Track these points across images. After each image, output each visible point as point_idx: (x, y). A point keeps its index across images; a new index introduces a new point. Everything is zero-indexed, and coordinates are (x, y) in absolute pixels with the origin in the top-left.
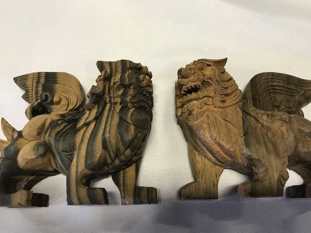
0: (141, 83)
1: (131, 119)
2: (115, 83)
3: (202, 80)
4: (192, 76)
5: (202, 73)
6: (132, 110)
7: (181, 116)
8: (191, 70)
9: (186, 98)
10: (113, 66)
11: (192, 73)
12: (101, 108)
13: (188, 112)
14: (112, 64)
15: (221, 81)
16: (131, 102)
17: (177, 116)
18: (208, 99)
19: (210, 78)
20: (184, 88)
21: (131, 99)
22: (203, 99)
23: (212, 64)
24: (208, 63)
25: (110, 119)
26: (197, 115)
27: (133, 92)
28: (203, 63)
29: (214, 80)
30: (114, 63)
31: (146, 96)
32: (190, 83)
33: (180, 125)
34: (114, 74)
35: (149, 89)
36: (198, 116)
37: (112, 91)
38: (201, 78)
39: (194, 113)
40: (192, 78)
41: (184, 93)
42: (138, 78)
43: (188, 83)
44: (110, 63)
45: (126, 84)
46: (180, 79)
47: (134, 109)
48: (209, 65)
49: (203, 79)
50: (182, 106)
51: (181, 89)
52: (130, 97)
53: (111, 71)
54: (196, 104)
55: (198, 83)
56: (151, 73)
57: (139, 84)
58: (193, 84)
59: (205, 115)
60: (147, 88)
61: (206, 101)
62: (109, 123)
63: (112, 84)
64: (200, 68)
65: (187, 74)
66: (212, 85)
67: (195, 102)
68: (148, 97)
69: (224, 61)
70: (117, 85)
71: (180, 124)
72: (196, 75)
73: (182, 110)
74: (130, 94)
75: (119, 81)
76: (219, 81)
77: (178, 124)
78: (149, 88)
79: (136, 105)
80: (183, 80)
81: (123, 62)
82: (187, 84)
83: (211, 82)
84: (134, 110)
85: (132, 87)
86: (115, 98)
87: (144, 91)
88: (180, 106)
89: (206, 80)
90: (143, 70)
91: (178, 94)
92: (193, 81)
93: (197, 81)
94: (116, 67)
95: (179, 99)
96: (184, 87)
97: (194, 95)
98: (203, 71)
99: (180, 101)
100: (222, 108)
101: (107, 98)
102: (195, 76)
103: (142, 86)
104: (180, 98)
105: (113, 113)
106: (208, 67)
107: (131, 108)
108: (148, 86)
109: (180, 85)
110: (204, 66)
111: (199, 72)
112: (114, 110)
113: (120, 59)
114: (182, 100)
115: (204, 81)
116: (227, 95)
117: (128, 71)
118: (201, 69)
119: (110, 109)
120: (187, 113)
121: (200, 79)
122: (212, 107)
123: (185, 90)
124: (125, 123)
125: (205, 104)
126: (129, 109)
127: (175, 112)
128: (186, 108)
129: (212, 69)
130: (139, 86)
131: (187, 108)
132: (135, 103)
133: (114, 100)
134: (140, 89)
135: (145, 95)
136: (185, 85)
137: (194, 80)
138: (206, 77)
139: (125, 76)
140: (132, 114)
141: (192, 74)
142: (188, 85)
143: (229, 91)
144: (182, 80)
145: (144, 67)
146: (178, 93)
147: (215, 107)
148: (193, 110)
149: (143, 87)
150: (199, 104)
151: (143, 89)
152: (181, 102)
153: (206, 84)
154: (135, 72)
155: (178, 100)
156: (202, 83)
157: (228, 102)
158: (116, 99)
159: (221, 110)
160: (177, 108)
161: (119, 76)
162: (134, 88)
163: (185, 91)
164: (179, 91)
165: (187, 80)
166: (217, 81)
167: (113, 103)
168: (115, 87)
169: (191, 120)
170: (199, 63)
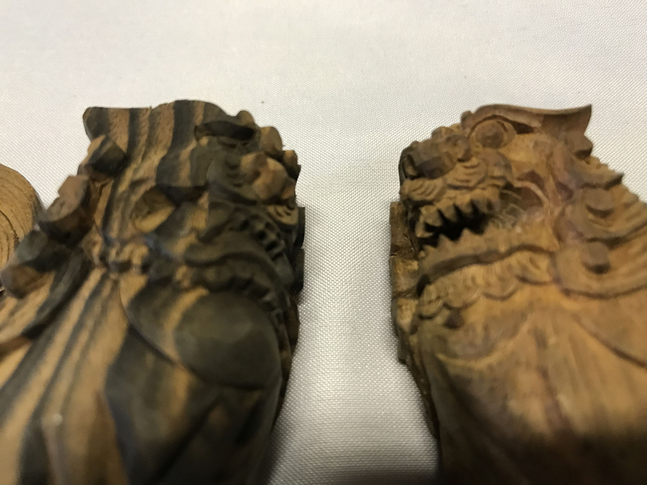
0: (245, 187)
1: (180, 342)
2: (135, 184)
3: (501, 183)
4: (459, 166)
5: (500, 154)
6: (188, 299)
7: (414, 329)
8: (455, 144)
9: (433, 256)
10: (143, 124)
11: (460, 156)
12: (62, 288)
13: (446, 313)
14: (140, 115)
15: (582, 187)
16: (190, 263)
17: (397, 330)
18: (532, 261)
19: (533, 177)
20: (428, 215)
21: (191, 248)
22: (514, 260)
23: (535, 124)
24: (522, 120)
25: (84, 337)
26: (486, 328)
27: (207, 221)
28: (502, 121)
29: (550, 184)
30: (149, 113)
31: (266, 242)
32: (451, 193)
33: (408, 366)
34: (142, 153)
35: (283, 214)
36: (494, 334)
37: (116, 215)
38: (498, 172)
39: (476, 316)
40: (458, 173)
41: (427, 235)
42: (232, 168)
43: (441, 193)
44: (134, 114)
45: (178, 190)
46: (408, 183)
47: (201, 292)
48: (523, 129)
49: (503, 178)
50: (419, 291)
51: (412, 225)
52: (192, 239)
53: (132, 143)
54: (480, 281)
55: (486, 194)
56: (294, 157)
57: (237, 190)
58: (463, 199)
59: (525, 328)
60: (271, 209)
61: (524, 268)
62: (76, 354)
63: (123, 187)
64: (488, 138)
65: (439, 158)
66: (540, 203)
67: (475, 271)
68: (273, 245)
69: (582, 116)
70: (142, 189)
71: (410, 364)
72: (474, 161)
73: (418, 306)
74: (193, 230)
75: (153, 174)
76: (572, 186)
77: (402, 361)
78: (281, 209)
79: (210, 275)
80: (421, 187)
81: (183, 108)
82: (438, 198)
83: (539, 193)
84: (201, 301)
85: (204, 201)
86: (124, 243)
87: (256, 217)
88: (408, 291)
89: (518, 184)
90: (259, 138)
91: (399, 244)
92: (465, 184)
93: (482, 185)
94: (152, 128)
95: (403, 262)
96: (424, 210)
97: (469, 242)
98: (502, 150)
99: (409, 267)
100: (600, 296)
101: (94, 244)
102: (473, 167)
103: (250, 196)
104: (411, 259)
105: (104, 311)
106: (522, 136)
107: (187, 290)
108: (276, 200)
109: (411, 207)
110: (502, 130)
111: (489, 150)
112: (110, 297)
113: (170, 99)
114: (415, 265)
115: (509, 186)
116: (614, 243)
117: (198, 139)
118: (495, 141)
119: (96, 293)
120: (440, 320)
121: (493, 178)
122: (552, 294)
123: (430, 221)
124: (150, 358)
125: (524, 280)
126: (178, 291)
127: (389, 315)
128: (433, 297)
129: (536, 144)
130: (237, 199)
131: (438, 298)
132: (208, 265)
133: (118, 254)
134: (237, 210)
135: (262, 235)
136: (430, 203)
137: (468, 181)
138: (516, 173)
139: (177, 157)
140: (187, 317)
141: (460, 160)
142: (444, 204)
143: (618, 227)
144: (418, 183)
145: (264, 128)
146: (402, 240)
147: (567, 293)
148: (466, 306)
149: (253, 203)
150: (493, 280)
151: (253, 211)
152: (413, 274)
153: (516, 201)
154: (224, 144)
155: (401, 264)
156: (502, 196)
157: (623, 270)
158: (128, 249)
159: (595, 305)
160: (396, 296)
161: (155, 158)
162: (213, 206)
163: (428, 228)
164: (406, 230)
165: (438, 182)
166: (561, 187)
167: (112, 267)
168: (135, 198)
169: (457, 349)
170: (485, 119)
